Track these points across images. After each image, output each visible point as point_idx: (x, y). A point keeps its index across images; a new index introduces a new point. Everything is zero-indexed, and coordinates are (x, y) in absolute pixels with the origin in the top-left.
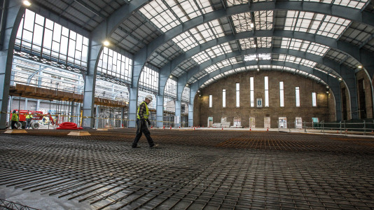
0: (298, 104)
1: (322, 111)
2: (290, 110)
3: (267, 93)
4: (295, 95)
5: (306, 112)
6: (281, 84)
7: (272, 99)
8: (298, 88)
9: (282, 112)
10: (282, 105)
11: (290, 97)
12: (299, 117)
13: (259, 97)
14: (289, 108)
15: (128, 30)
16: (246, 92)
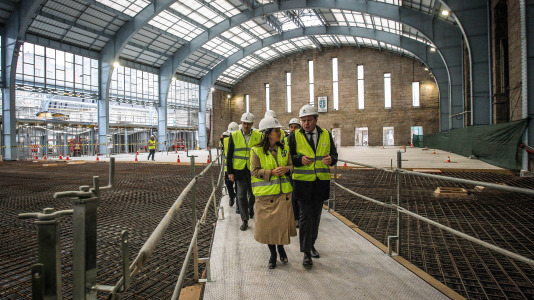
0: (388, 104)
1: (429, 114)
2: (374, 115)
3: (336, 86)
4: (383, 89)
5: (402, 117)
6: (361, 69)
7: (344, 97)
8: (388, 75)
9: (359, 118)
10: (361, 106)
11: (374, 90)
12: (390, 126)
13: (322, 95)
14: (372, 111)
15: (144, 45)
16: (301, 86)
